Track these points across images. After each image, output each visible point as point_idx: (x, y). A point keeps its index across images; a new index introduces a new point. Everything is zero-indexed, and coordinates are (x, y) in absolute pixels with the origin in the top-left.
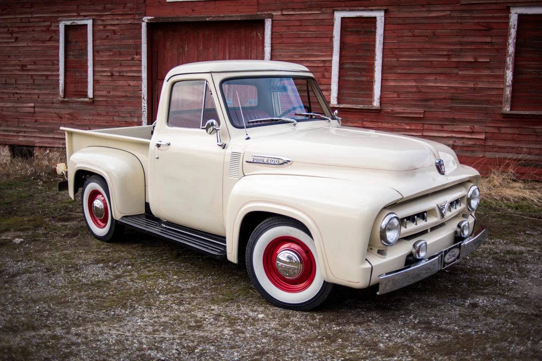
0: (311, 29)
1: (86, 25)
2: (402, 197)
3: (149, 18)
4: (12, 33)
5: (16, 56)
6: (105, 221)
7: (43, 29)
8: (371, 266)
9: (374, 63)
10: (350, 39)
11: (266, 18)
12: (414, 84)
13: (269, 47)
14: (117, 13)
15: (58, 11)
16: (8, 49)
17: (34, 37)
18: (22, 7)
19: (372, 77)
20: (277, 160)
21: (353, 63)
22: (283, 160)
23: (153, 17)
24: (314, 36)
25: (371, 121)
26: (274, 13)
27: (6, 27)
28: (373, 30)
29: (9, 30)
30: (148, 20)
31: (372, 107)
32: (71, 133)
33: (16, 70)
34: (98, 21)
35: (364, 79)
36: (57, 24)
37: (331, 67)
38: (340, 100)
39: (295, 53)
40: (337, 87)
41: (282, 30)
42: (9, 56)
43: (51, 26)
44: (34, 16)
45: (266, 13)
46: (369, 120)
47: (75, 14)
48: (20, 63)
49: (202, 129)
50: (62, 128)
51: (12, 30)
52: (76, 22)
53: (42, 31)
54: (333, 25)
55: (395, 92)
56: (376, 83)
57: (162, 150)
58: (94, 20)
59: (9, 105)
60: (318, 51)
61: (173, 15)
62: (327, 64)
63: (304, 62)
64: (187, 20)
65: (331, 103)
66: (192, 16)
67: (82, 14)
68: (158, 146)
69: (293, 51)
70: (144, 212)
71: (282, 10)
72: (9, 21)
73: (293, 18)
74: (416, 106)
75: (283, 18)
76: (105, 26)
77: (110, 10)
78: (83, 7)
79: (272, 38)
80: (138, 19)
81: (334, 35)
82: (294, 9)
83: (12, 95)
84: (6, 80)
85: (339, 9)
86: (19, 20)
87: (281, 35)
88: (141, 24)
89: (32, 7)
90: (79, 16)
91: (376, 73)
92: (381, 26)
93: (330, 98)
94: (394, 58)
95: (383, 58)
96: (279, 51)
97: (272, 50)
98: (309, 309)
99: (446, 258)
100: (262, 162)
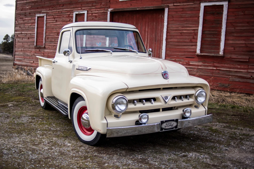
0: (188, 13)
1: (84, 14)
3: (111, 9)
4: (55, 18)
5: (56, 28)
7: (67, 16)
9: (221, 31)
10: (209, 17)
11: (165, 7)
12: (243, 42)
13: (166, 22)
14: (97, 7)
15: (73, 7)
16: (53, 25)
17: (63, 20)
18: (60, 6)
19: (220, 38)
20: (86, 68)
21: (209, 31)
22: (88, 68)
23: (113, 9)
24: (190, 16)
25: (218, 63)
26: (170, 5)
27: (53, 15)
28: (221, 12)
29: (54, 17)
30: (111, 10)
31: (219, 55)
32: (41, 59)
33: (55, 35)
34: (89, 11)
35: (215, 39)
36: (72, 14)
37: (198, 33)
38: (201, 51)
39: (179, 26)
40: (200, 44)
41: (173, 14)
42: (53, 29)
43: (70, 14)
44: (64, 10)
45: (166, 5)
46: (217, 62)
47: (80, 9)
48: (57, 32)
51: (55, 17)
52: (80, 12)
53: (66, 17)
54: (200, 10)
55: (232, 47)
56: (222, 41)
58: (87, 11)
59: (51, 51)
60: (191, 24)
61: (122, 8)
62: (196, 32)
63: (184, 30)
64: (128, 10)
65: (197, 52)
66: (130, 8)
67: (83, 8)
68: (54, 62)
69: (179, 25)
71: (173, 3)
72: (54, 13)
73: (179, 7)
74: (244, 55)
75: (174, 7)
76: (92, 14)
77: (95, 6)
78: (83, 5)
79: (168, 18)
80: (106, 10)
81: (200, 15)
82: (180, 3)
83: (53, 47)
84: (51, 40)
85: (203, 1)
86: (58, 12)
87: (173, 16)
88: (107, 12)
89: (63, 6)
90: (82, 9)
91: (222, 36)
92: (226, 10)
93: (196, 50)
94: (232, 27)
95: (226, 27)
96: (171, 25)
97: (168, 24)
98: (93, 145)
99: (164, 126)
100: (81, 69)
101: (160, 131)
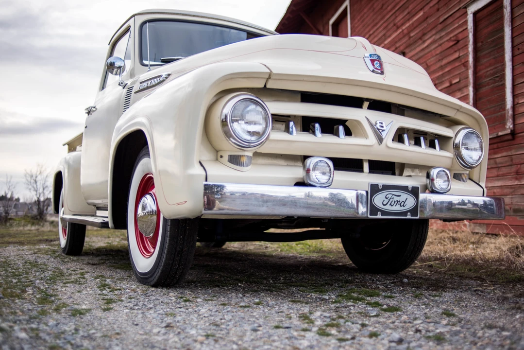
8: (204, 173)
22: (161, 76)
68: (88, 113)
99: (379, 200)
101: (369, 217)
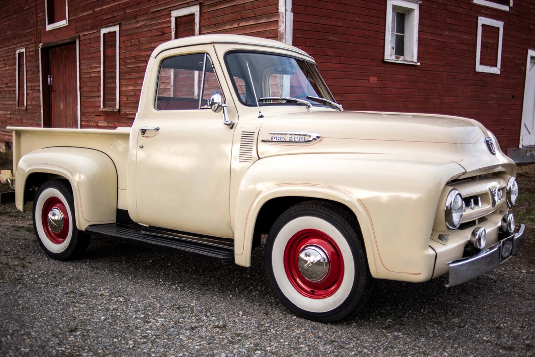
2: (464, 171)
6: (63, 235)
8: (435, 253)
20: (303, 137)
22: (310, 136)
32: (19, 134)
49: (201, 109)
50: (8, 128)
57: (148, 137)
68: (144, 132)
70: (114, 221)
100: (283, 140)
